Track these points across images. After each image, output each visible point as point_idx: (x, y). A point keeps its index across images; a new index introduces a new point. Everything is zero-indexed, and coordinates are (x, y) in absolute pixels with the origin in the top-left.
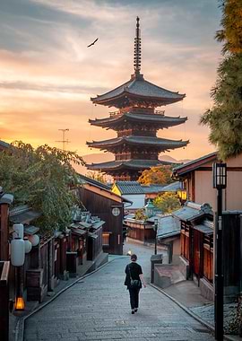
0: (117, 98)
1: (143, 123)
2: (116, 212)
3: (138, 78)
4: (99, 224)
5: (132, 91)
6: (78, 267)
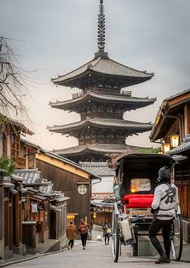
2: (82, 190)
5: (96, 69)
6: (38, 245)
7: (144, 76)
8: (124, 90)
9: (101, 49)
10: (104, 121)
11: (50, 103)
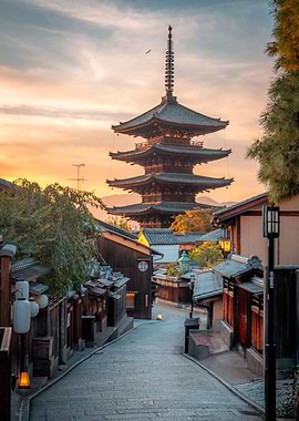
0: (145, 126)
1: (176, 157)
2: (143, 267)
3: (170, 101)
4: (122, 281)
5: (163, 118)
6: (96, 335)
7: (217, 124)
8: (195, 140)
9: (169, 93)
10: (172, 176)
11: (111, 154)
